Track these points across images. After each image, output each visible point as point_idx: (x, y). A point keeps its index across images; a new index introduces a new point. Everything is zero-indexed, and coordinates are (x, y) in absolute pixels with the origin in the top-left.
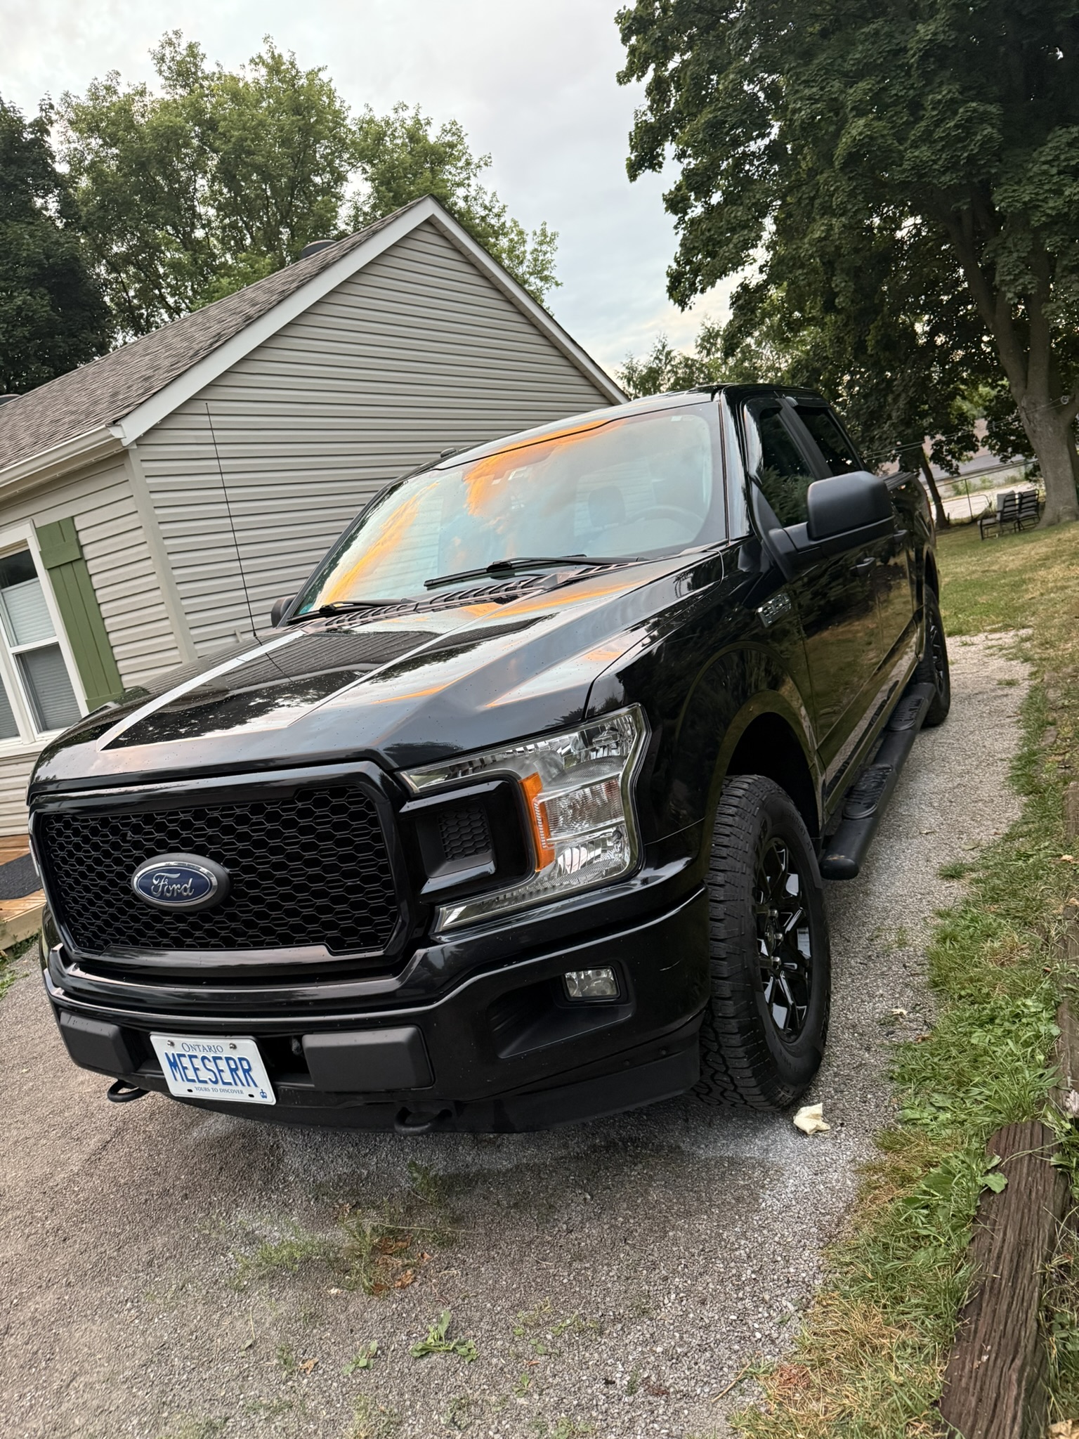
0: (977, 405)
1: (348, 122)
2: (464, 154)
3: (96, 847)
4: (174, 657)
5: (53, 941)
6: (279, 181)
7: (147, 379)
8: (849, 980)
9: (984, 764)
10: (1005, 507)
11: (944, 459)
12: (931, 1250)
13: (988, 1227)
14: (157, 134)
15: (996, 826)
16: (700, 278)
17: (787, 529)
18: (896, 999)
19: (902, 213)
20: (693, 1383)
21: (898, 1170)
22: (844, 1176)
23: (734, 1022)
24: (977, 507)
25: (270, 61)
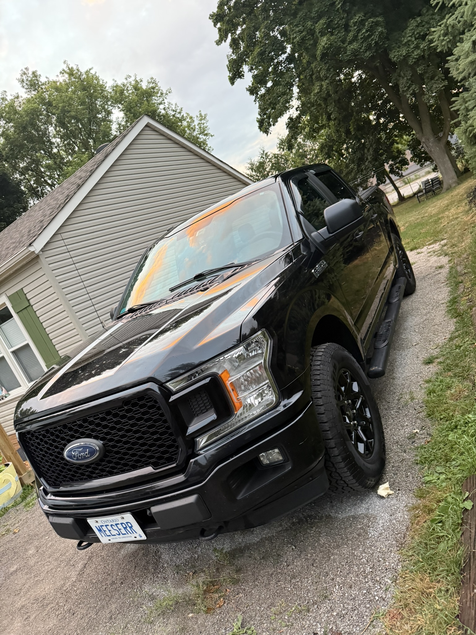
0: (404, 145)
1: (107, 88)
2: (159, 90)
3: (46, 443)
4: (78, 338)
5: (39, 486)
6: (84, 120)
7: (41, 221)
8: (392, 421)
9: (435, 307)
10: (426, 187)
11: (395, 171)
12: (446, 542)
13: (468, 527)
14: (27, 113)
15: (445, 335)
16: (271, 120)
17: (319, 231)
18: (414, 425)
19: (352, 71)
20: (351, 627)
21: (426, 506)
22: (403, 514)
23: (339, 457)
24: (415, 188)
25: (68, 71)
